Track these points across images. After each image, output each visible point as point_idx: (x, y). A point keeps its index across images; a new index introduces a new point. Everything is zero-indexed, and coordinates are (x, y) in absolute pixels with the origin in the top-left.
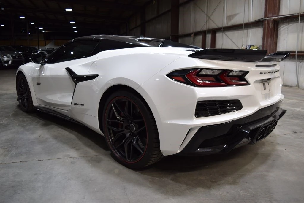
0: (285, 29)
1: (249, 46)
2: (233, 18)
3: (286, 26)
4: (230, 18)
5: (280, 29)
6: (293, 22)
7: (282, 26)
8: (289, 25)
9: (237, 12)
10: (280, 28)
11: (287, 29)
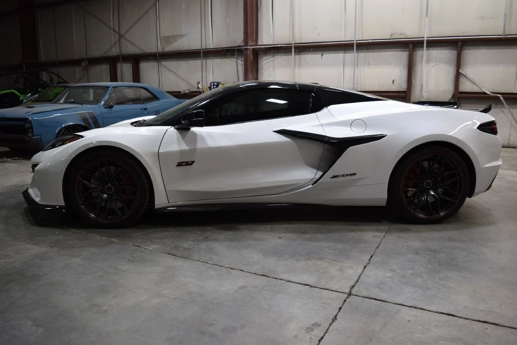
0: (269, 62)
1: (215, 84)
2: (175, 41)
3: (269, 58)
4: (168, 39)
5: (260, 62)
6: (280, 54)
7: (265, 58)
8: (275, 58)
9: (183, 33)
10: (262, 60)
11: (272, 63)
